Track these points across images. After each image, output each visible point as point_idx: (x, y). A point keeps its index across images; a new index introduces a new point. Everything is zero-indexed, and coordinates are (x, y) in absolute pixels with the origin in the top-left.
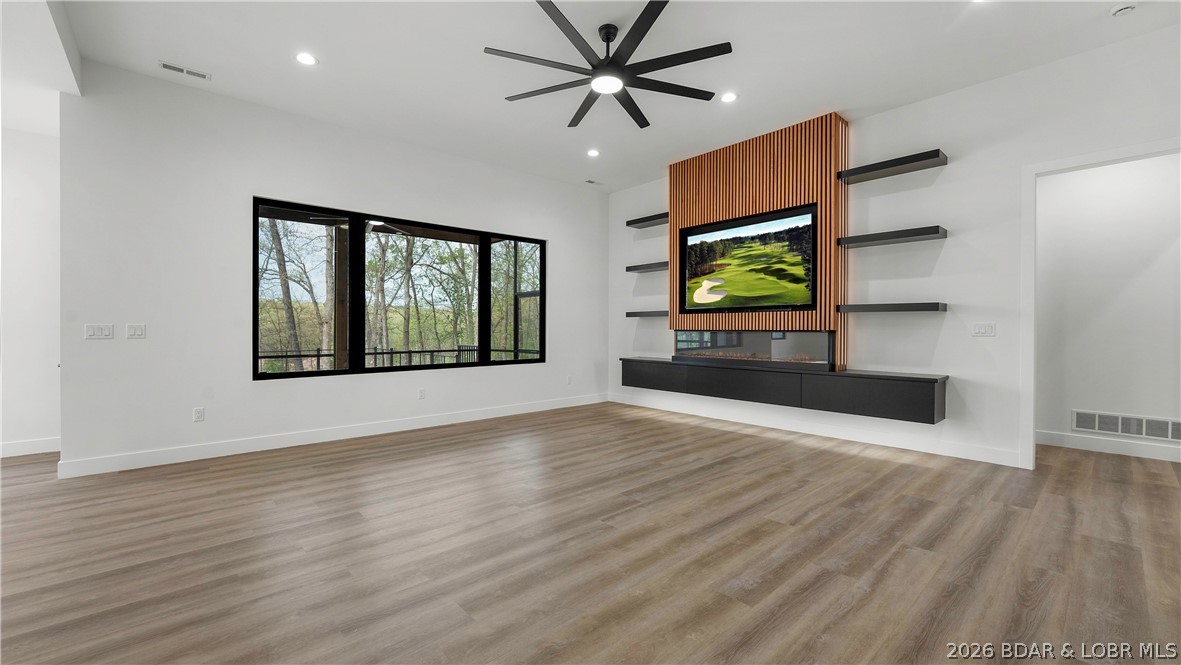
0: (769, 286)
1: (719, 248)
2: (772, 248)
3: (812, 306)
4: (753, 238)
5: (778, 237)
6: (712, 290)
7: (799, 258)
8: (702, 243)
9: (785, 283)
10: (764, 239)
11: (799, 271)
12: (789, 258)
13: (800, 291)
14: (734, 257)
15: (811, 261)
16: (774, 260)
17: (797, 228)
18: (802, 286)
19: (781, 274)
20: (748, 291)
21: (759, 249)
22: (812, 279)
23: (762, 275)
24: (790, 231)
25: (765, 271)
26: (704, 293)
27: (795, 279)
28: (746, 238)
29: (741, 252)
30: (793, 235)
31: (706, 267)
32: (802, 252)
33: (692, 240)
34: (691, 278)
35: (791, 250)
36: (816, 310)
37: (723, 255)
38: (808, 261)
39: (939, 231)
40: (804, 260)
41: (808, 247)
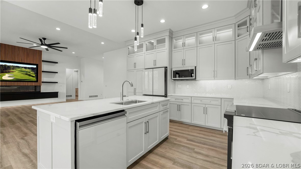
0: (27, 77)
1: (12, 67)
2: (27, 70)
3: (37, 81)
4: (22, 67)
5: (29, 68)
6: (9, 76)
7: (34, 73)
8: (5, 65)
9: (31, 77)
10: (25, 68)
11: (34, 75)
12: (31, 72)
13: (34, 79)
14: (17, 70)
16: (28, 72)
17: (33, 68)
18: (35, 78)
19: (30, 75)
20: (21, 78)
21: (24, 69)
22: (37, 77)
23: (25, 75)
24: (31, 68)
25: (26, 74)
26: (6, 77)
27: (33, 77)
28: (20, 67)
29: (19, 69)
31: (7, 71)
32: (35, 72)
35: (32, 71)
36: (38, 82)
37: (13, 69)
38: (36, 74)
39: (57, 73)
40: (35, 74)
41: (36, 72)
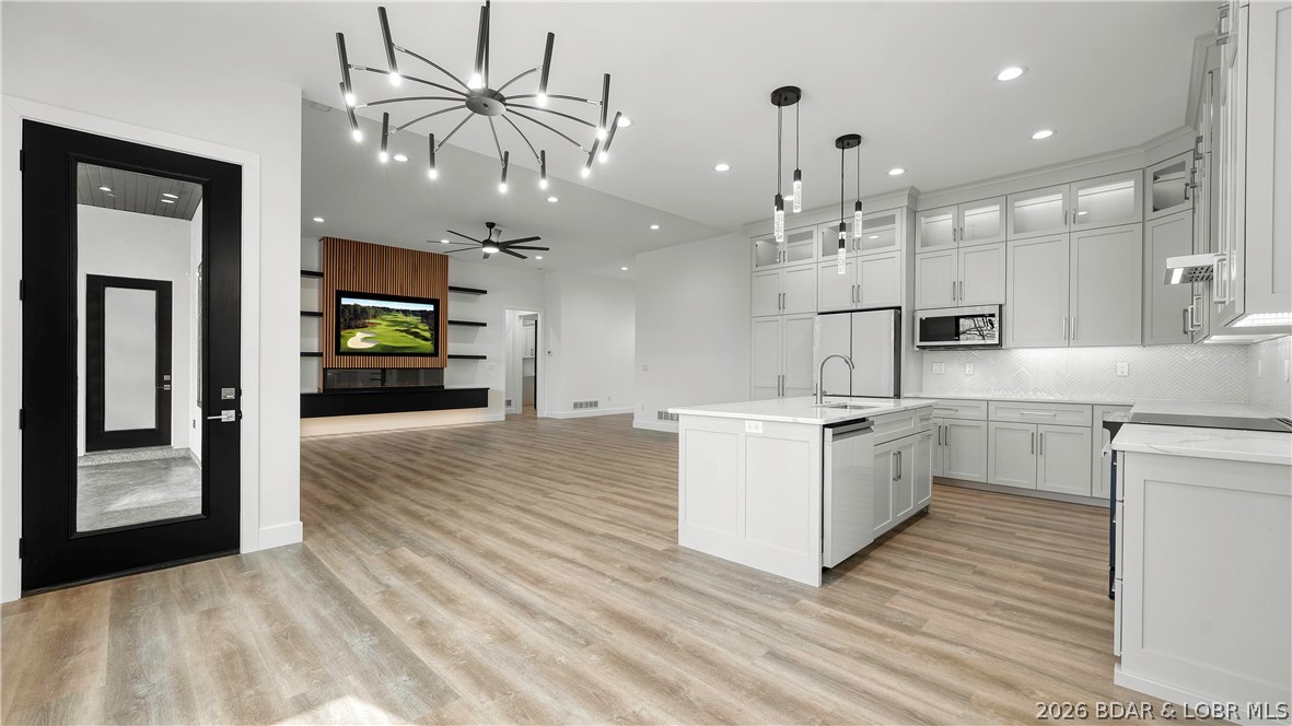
0: (408, 341)
1: (372, 312)
2: (410, 319)
3: (435, 354)
4: (398, 311)
5: (414, 313)
6: (365, 339)
7: (428, 328)
8: (355, 306)
9: (418, 340)
10: (405, 312)
11: (428, 335)
12: (421, 326)
13: (428, 346)
14: (383, 320)
15: (435, 330)
16: (412, 326)
17: (426, 311)
18: (429, 343)
19: (416, 335)
20: (395, 343)
21: (401, 317)
22: (436, 340)
23: (405, 334)
24: (421, 311)
25: (407, 332)
26: (356, 340)
27: (426, 339)
28: (392, 310)
29: (389, 317)
30: (423, 314)
31: (360, 322)
32: (429, 325)
33: (345, 301)
34: (345, 329)
35: (422, 322)
36: (438, 356)
37: (374, 317)
38: (433, 330)
39: (485, 325)
40: (430, 330)
41: (432, 322)
